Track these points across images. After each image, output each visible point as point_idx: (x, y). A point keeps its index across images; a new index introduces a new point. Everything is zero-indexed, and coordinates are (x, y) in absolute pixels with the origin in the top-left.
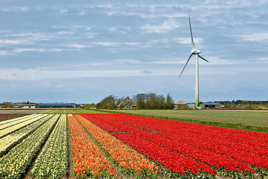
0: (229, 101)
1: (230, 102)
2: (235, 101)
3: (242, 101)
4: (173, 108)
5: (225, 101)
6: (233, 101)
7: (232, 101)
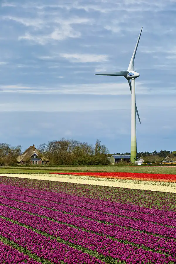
0: (148, 153)
1: (150, 153)
2: (157, 152)
3: (169, 152)
4: (107, 165)
5: (142, 153)
6: (155, 152)
7: (153, 153)
